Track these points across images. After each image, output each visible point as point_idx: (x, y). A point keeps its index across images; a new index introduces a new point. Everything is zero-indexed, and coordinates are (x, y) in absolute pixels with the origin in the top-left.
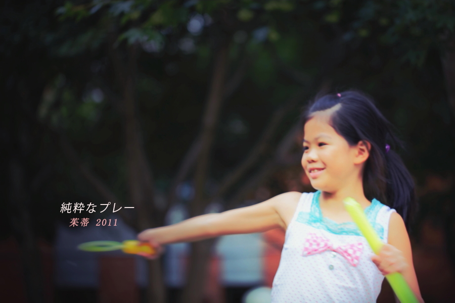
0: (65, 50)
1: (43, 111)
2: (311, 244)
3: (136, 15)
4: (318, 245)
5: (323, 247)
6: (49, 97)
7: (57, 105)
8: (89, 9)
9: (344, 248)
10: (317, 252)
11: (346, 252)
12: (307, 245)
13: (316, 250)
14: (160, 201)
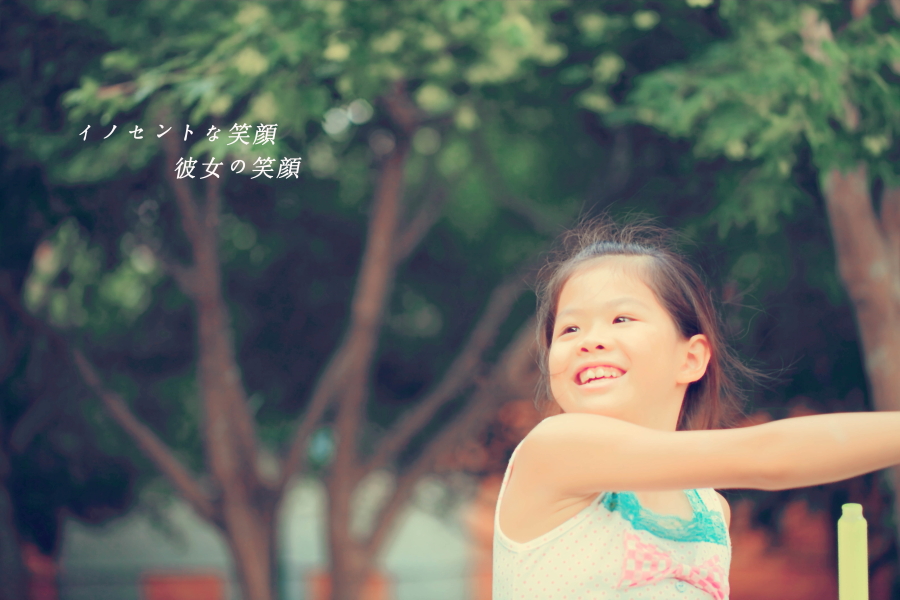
0: (79, 170)
1: (35, 291)
2: (639, 564)
3: (221, 105)
4: (654, 566)
5: (663, 572)
6: (47, 262)
7: (63, 279)
8: (130, 94)
9: (705, 571)
10: (652, 581)
11: (709, 579)
12: (631, 565)
13: (649, 579)
14: (268, 467)
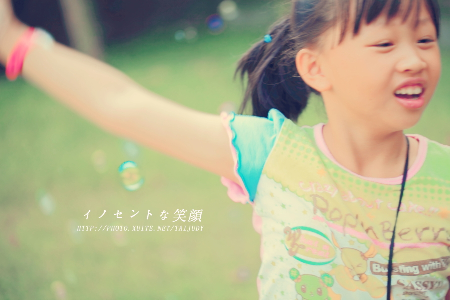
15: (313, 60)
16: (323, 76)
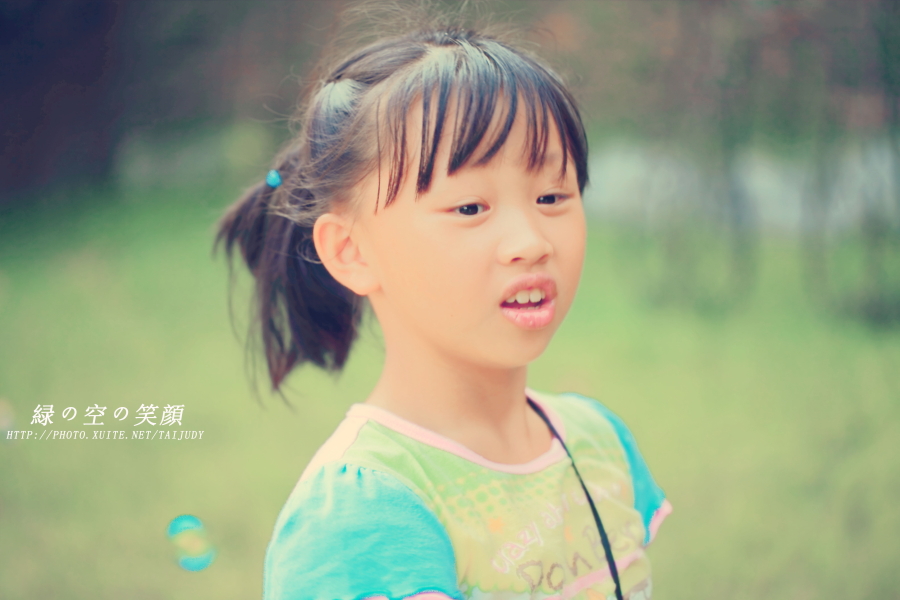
15: (344, 235)
16: (364, 264)
